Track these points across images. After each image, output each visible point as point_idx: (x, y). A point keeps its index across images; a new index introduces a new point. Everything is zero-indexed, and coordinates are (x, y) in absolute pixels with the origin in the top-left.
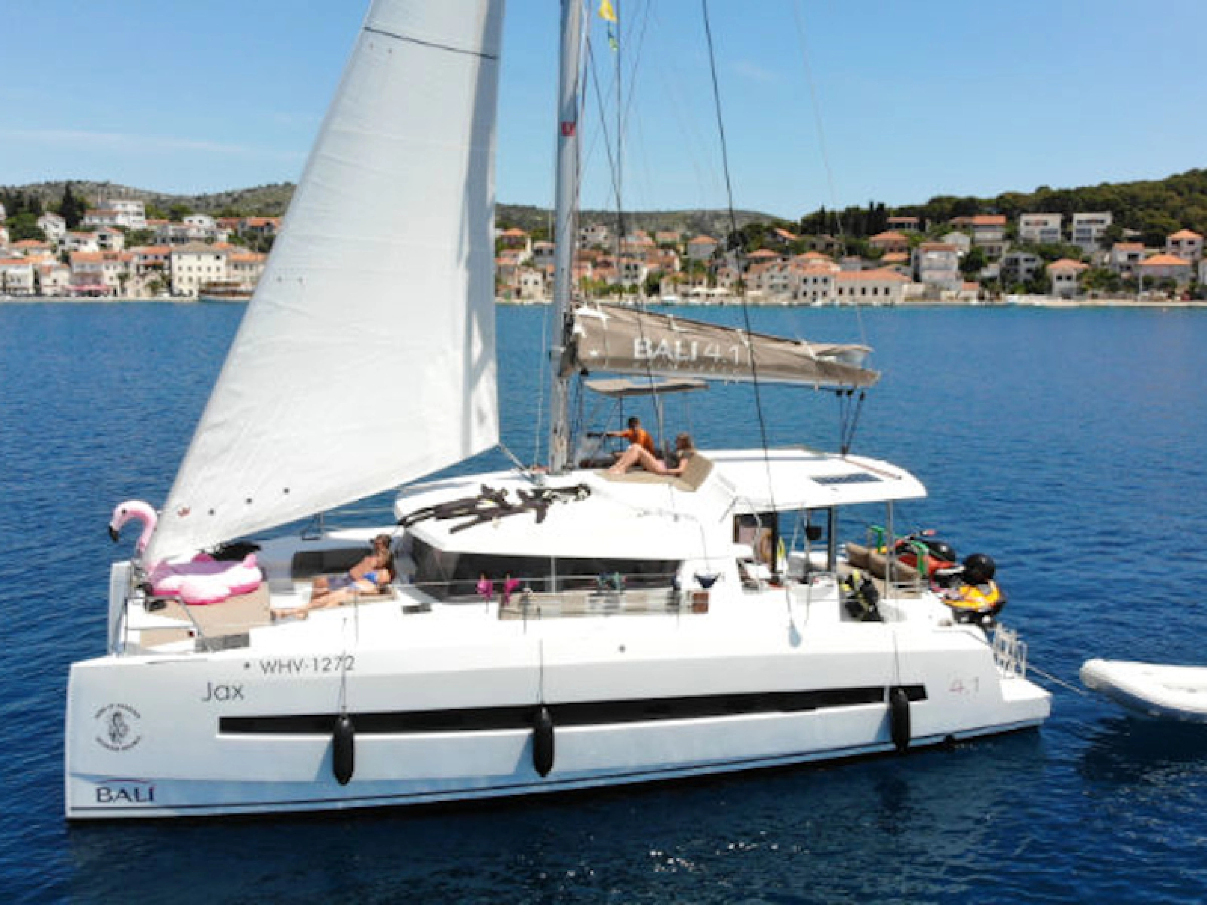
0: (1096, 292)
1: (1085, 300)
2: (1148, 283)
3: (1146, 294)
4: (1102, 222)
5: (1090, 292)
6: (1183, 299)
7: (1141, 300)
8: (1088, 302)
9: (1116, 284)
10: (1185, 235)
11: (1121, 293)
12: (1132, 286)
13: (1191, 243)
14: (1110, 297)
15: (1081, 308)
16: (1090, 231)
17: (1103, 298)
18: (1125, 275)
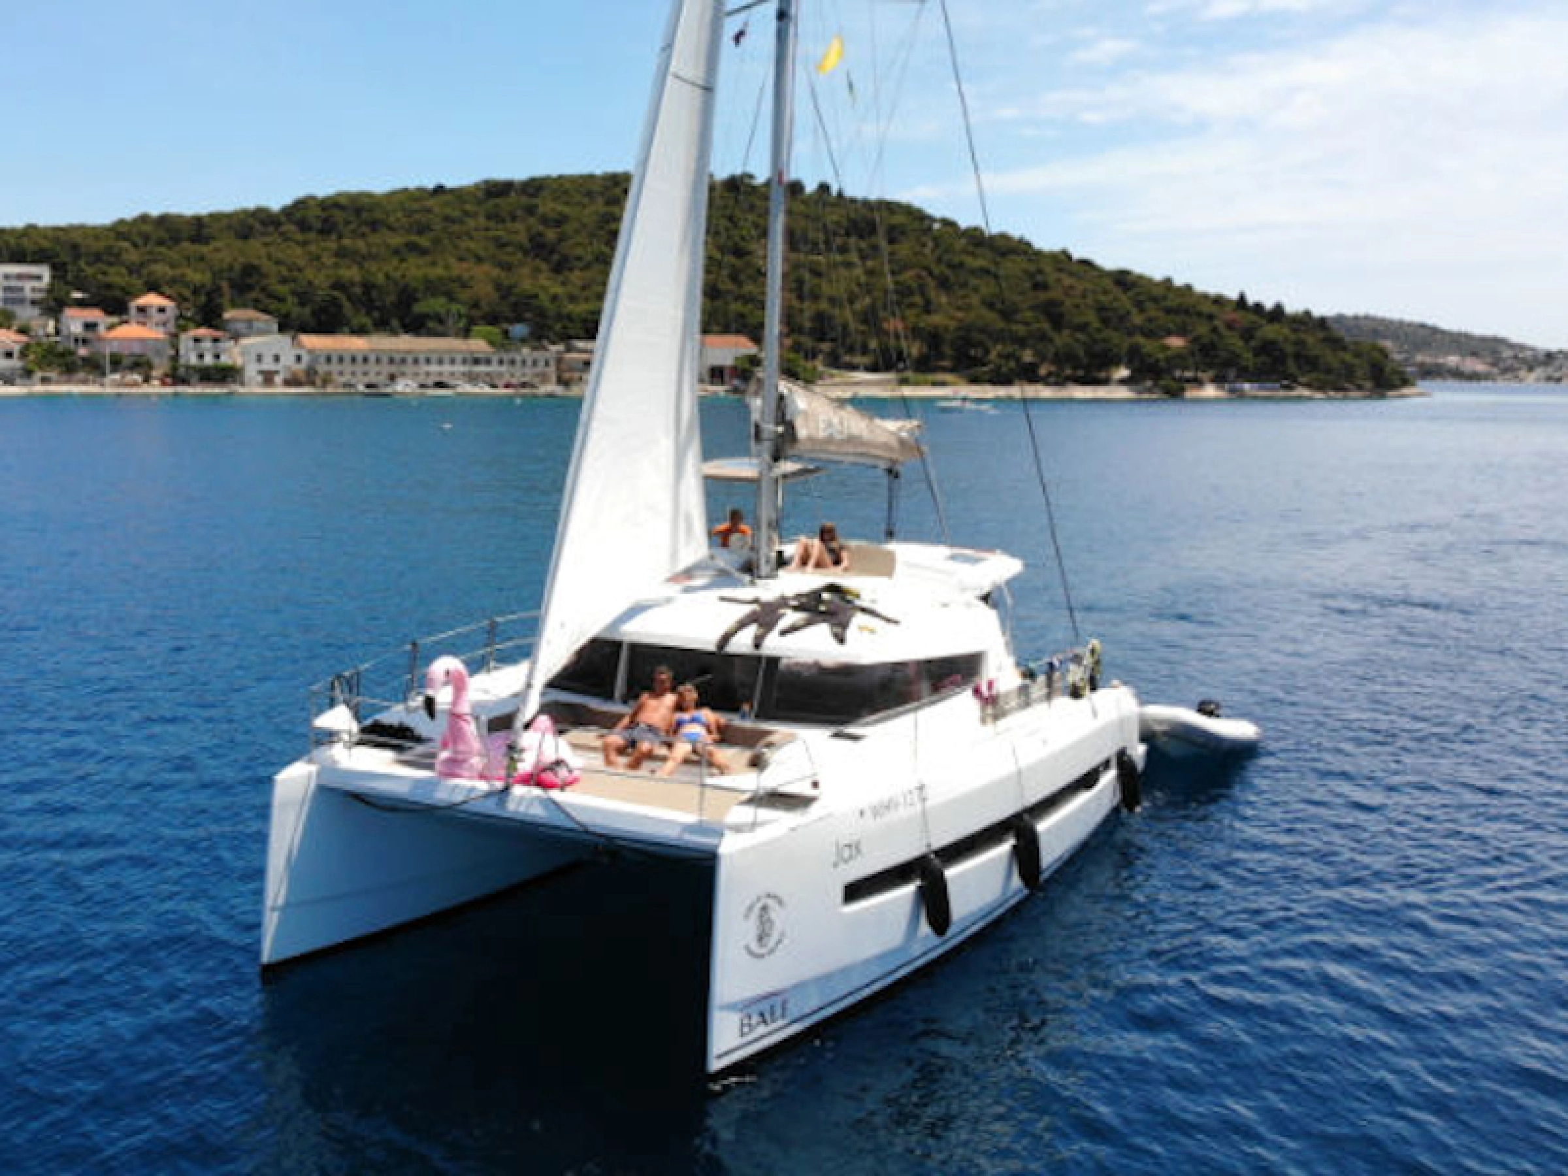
0: (48, 374)
1: (34, 385)
2: (116, 363)
3: (117, 377)
4: (39, 278)
5: (39, 375)
6: (164, 384)
7: (110, 385)
8: (39, 389)
9: (74, 363)
10: (152, 300)
11: (81, 375)
12: (94, 367)
13: (162, 310)
14: (68, 382)
15: (30, 396)
16: (21, 289)
17: (58, 383)
18: (83, 351)
